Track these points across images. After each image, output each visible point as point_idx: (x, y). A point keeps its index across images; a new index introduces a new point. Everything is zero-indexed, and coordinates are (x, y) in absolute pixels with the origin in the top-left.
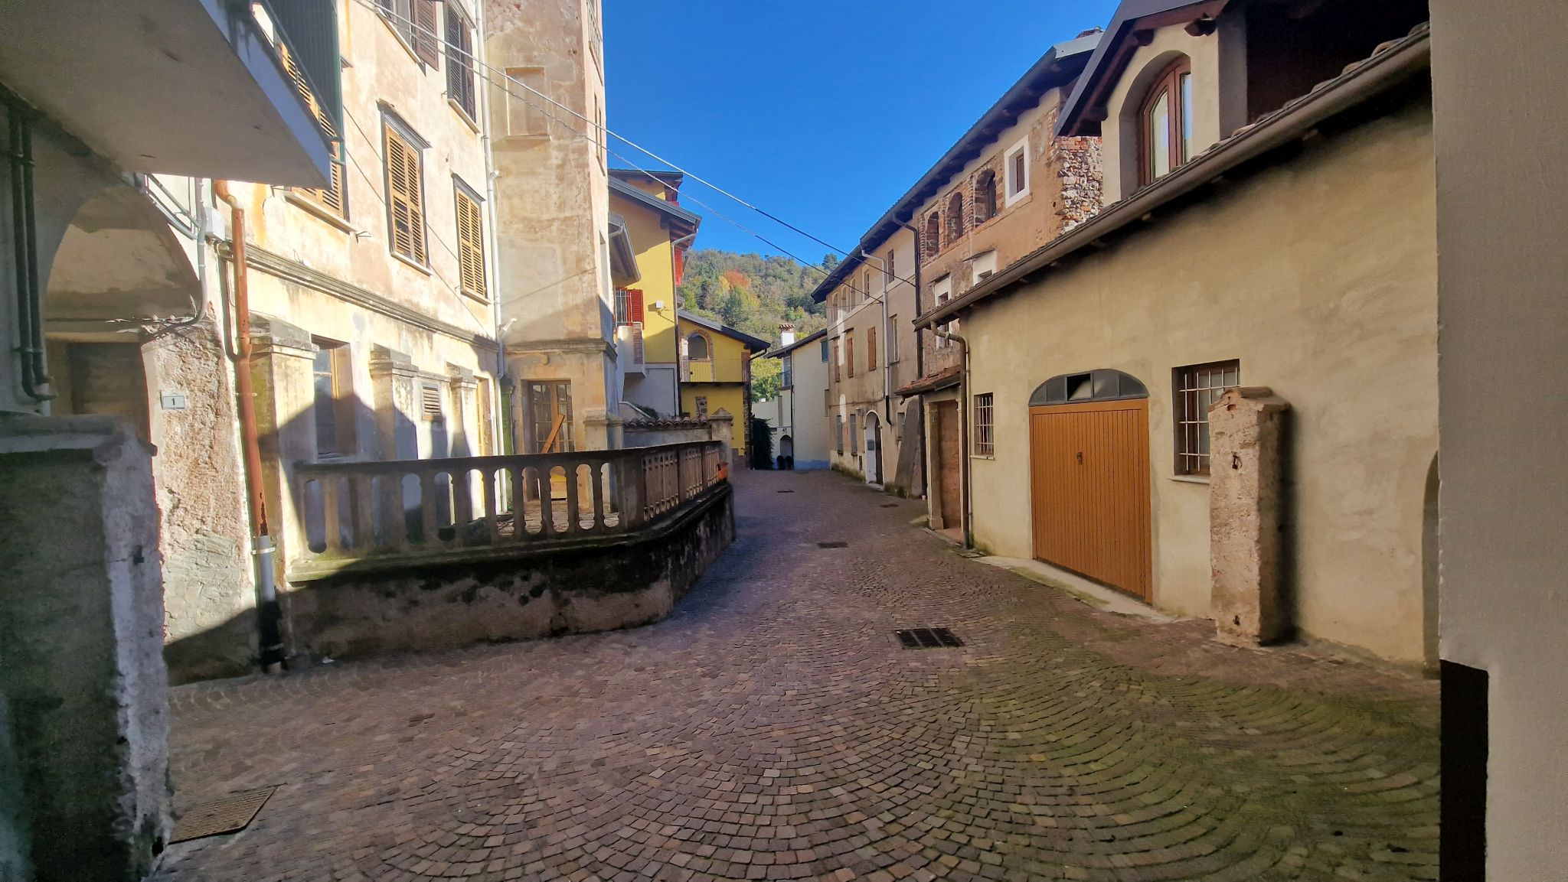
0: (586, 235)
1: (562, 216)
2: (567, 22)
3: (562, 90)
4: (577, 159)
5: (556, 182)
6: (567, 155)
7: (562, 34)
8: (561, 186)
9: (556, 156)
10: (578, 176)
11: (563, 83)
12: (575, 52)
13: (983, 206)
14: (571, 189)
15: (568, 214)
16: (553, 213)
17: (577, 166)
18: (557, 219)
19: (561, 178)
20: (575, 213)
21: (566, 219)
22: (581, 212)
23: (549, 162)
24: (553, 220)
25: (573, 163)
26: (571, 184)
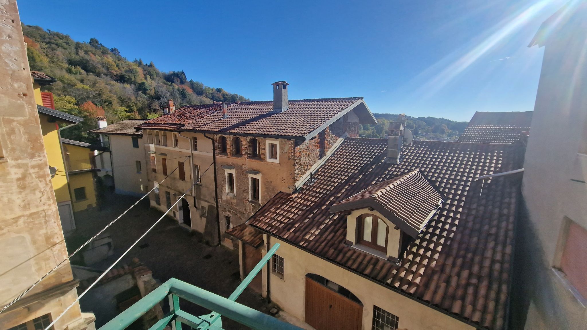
0: (53, 221)
1: (28, 213)
2: (14, 71)
3: (15, 124)
4: (38, 172)
5: (18, 190)
6: (27, 170)
7: (9, 80)
8: (23, 194)
9: (15, 173)
10: (40, 184)
11: (15, 119)
12: (25, 95)
13: (251, 148)
14: (35, 194)
15: (33, 210)
16: (18, 212)
17: (39, 177)
18: (23, 216)
19: (23, 188)
20: (40, 209)
21: (32, 214)
22: (46, 207)
23: (8, 177)
24: (19, 217)
25: (34, 175)
26: (35, 190)
